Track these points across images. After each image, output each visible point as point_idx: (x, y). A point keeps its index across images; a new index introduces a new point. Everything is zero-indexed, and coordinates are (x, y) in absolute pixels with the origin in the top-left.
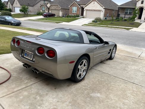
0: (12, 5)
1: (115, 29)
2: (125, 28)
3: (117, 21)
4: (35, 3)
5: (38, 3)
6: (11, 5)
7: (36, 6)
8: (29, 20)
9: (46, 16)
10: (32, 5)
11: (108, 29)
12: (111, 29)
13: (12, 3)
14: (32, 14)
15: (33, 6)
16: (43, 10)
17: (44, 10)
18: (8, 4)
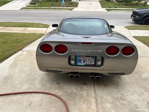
1: (60, 10)
2: (68, 9)
3: (56, 2)
11: (52, 11)
12: (55, 11)
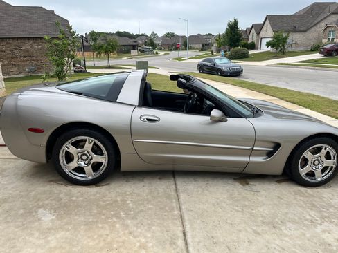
0: (258, 33)
4: (312, 23)
5: (320, 21)
6: (255, 35)
7: (313, 29)
8: (280, 64)
9: (328, 53)
10: (302, 29)
13: (259, 30)
14: (298, 49)
15: (305, 31)
16: (329, 39)
17: (333, 39)
18: (252, 32)
